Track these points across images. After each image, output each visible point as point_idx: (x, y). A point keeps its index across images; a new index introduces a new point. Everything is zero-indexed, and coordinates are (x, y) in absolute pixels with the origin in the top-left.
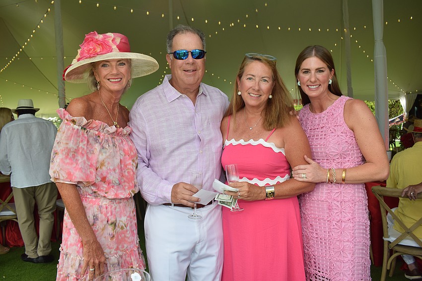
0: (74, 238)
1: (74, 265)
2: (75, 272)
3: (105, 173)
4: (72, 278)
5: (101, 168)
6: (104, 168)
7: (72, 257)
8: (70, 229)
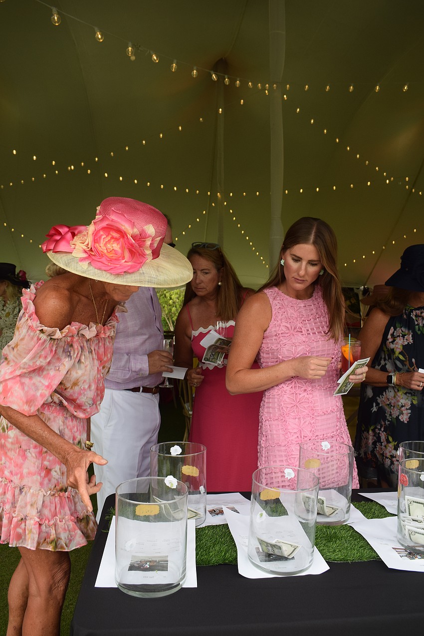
0: (34, 464)
1: (35, 502)
2: (38, 513)
3: (76, 395)
4: (32, 522)
5: (72, 388)
6: (77, 389)
7: (31, 491)
8: (25, 451)
